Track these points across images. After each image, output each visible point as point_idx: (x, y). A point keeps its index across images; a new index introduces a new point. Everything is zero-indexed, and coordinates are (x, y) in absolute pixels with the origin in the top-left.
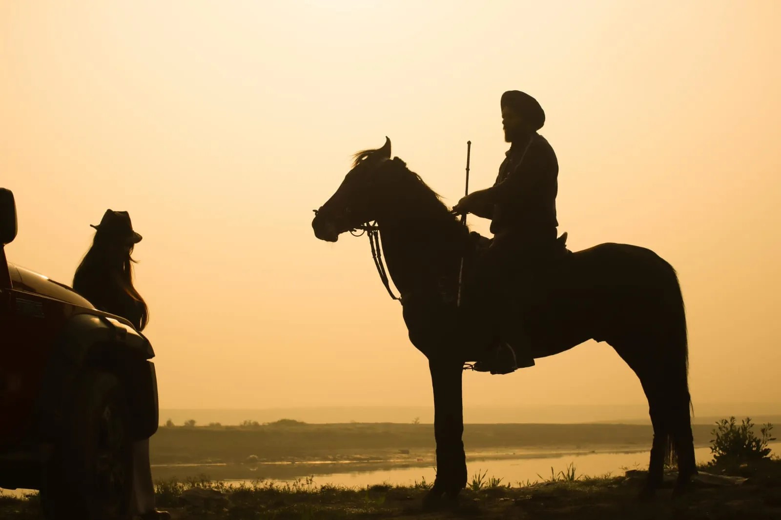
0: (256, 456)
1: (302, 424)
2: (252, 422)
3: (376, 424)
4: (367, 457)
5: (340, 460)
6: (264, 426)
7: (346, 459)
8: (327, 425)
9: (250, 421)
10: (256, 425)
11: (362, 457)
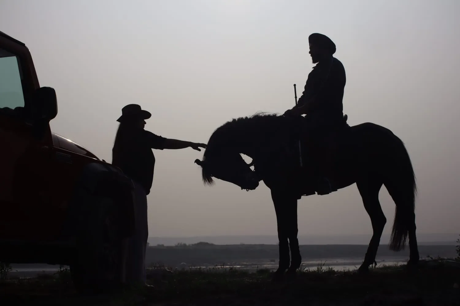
0: (185, 263)
1: (212, 245)
2: (182, 244)
3: (255, 245)
4: (250, 264)
5: (235, 265)
6: (189, 246)
7: (238, 265)
8: (227, 245)
9: (181, 243)
10: (185, 245)
11: (248, 264)
